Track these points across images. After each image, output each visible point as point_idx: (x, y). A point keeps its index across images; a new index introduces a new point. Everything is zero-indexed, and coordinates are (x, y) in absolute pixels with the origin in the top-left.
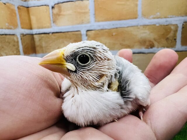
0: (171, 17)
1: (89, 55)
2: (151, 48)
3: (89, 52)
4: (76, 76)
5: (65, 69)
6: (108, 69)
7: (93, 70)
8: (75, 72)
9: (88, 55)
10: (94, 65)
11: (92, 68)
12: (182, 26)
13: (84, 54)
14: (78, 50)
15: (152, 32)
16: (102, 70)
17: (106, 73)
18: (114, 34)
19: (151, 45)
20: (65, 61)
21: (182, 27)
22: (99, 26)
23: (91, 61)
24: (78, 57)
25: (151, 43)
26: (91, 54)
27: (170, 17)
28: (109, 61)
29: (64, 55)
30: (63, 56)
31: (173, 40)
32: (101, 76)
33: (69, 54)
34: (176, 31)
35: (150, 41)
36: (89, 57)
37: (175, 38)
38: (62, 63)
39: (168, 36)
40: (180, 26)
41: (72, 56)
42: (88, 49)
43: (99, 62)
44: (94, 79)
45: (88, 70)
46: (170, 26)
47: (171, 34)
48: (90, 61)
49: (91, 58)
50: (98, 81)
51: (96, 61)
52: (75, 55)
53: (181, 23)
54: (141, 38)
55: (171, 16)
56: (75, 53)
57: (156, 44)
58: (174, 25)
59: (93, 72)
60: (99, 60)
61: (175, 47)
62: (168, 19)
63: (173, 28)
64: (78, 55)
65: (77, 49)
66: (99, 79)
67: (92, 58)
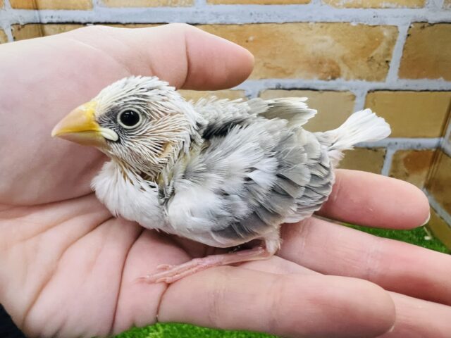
0: (386, 8)
1: (138, 109)
2: (334, 78)
3: (138, 105)
4: (121, 148)
5: (101, 138)
6: (174, 131)
7: (148, 136)
8: (119, 141)
9: (136, 111)
10: (149, 128)
11: (146, 132)
12: (408, 31)
13: (129, 109)
14: (117, 104)
15: (339, 41)
16: (165, 134)
17: (173, 139)
18: (251, 38)
19: (333, 71)
20: (98, 125)
21: (406, 34)
22: (217, 15)
23: (143, 119)
24: (119, 117)
25: (334, 67)
26: (141, 108)
27: (384, 5)
28: (173, 117)
29: (94, 114)
30: (93, 116)
31: (383, 64)
32: (164, 145)
33: (103, 113)
34: (392, 42)
35: (333, 62)
36: (138, 112)
37: (387, 59)
38: (93, 129)
39: (373, 54)
40: (403, 31)
41: (108, 115)
42: (135, 101)
43: (156, 120)
44: (152, 152)
45: (140, 137)
46: (382, 28)
47: (380, 50)
48: (141, 120)
49: (142, 115)
50: (160, 155)
51: (151, 119)
52: (113, 112)
53: (405, 25)
54: (313, 53)
55: (388, 5)
56: (112, 109)
57: (344, 69)
58: (390, 27)
59: (149, 139)
60: (157, 118)
61: (384, 81)
62: (379, 12)
63: (386, 33)
64: (119, 112)
65: (116, 102)
66: (163, 151)
67: (144, 114)
